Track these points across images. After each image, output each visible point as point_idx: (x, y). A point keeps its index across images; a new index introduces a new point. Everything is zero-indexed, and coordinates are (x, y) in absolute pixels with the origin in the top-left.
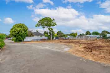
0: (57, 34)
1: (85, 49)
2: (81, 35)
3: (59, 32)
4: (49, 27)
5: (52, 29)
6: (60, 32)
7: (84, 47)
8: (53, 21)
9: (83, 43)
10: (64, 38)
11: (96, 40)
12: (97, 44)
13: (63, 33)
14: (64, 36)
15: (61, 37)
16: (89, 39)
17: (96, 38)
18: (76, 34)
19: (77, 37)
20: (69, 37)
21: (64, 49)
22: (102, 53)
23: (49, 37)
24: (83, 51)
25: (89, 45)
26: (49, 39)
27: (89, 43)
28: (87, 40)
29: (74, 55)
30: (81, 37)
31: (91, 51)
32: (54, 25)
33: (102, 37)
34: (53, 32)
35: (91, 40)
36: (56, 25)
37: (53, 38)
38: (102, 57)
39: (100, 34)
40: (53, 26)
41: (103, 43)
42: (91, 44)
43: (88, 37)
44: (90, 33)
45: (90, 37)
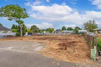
0: (31, 29)
1: (60, 46)
2: (57, 30)
3: (33, 26)
4: (18, 20)
5: (22, 22)
6: (35, 26)
7: (59, 43)
8: (24, 12)
9: (58, 39)
10: (40, 34)
11: (70, 36)
12: (71, 40)
13: (38, 28)
14: (39, 31)
15: (36, 33)
16: (64, 34)
17: (70, 33)
18: (53, 29)
19: (53, 33)
20: (45, 32)
21: (35, 48)
22: (76, 50)
23: (18, 32)
24: (57, 49)
25: (64, 41)
26: (18, 35)
27: (64, 38)
28: (62, 36)
29: (46, 56)
30: (57, 33)
31: (66, 49)
32: (26, 17)
33: (75, 32)
34: (24, 26)
35: (66, 36)
36: (28, 17)
37: (24, 34)
38: (76, 55)
39: (74, 30)
40: (24, 18)
41: (76, 38)
42: (66, 40)
43: (64, 32)
44: (65, 28)
45: (66, 33)
